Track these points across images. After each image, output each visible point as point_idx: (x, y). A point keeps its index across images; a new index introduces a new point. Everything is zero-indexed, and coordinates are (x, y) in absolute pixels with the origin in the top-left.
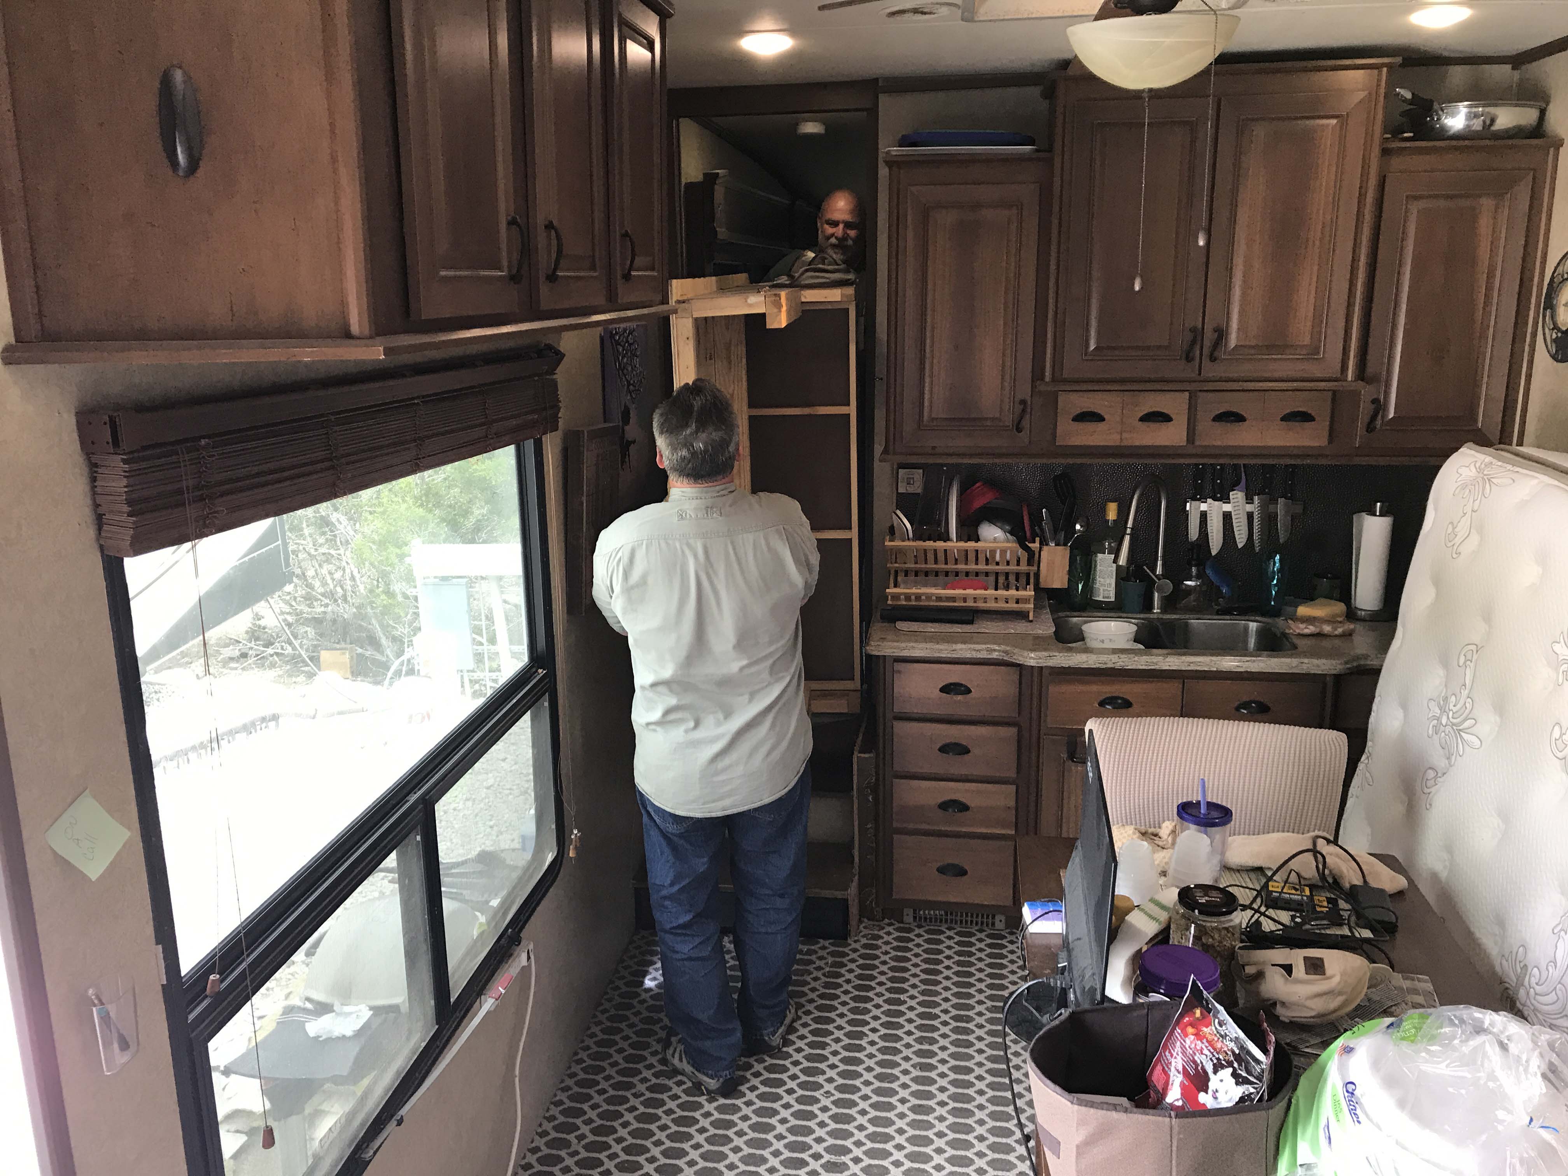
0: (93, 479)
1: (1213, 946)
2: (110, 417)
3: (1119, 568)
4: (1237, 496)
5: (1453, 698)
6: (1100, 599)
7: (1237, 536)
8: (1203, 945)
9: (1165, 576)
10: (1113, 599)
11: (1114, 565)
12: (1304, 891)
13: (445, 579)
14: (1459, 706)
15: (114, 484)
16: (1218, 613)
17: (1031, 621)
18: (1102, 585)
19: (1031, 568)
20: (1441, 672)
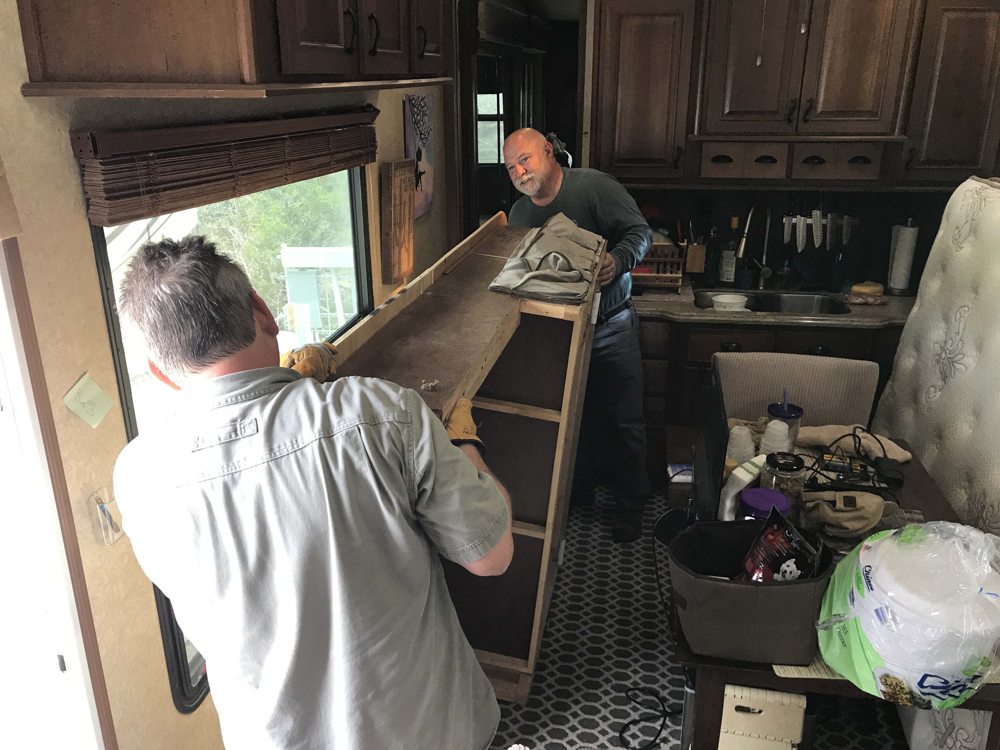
0: (83, 175)
1: (786, 490)
2: (91, 134)
3: (738, 259)
4: (817, 213)
5: (951, 341)
6: (725, 280)
7: (815, 240)
8: (781, 489)
9: (767, 265)
10: (732, 280)
11: (735, 258)
12: (846, 460)
13: (303, 269)
14: (953, 347)
15: (95, 179)
16: (800, 290)
17: (679, 294)
18: (726, 271)
19: (681, 259)
20: (943, 325)
